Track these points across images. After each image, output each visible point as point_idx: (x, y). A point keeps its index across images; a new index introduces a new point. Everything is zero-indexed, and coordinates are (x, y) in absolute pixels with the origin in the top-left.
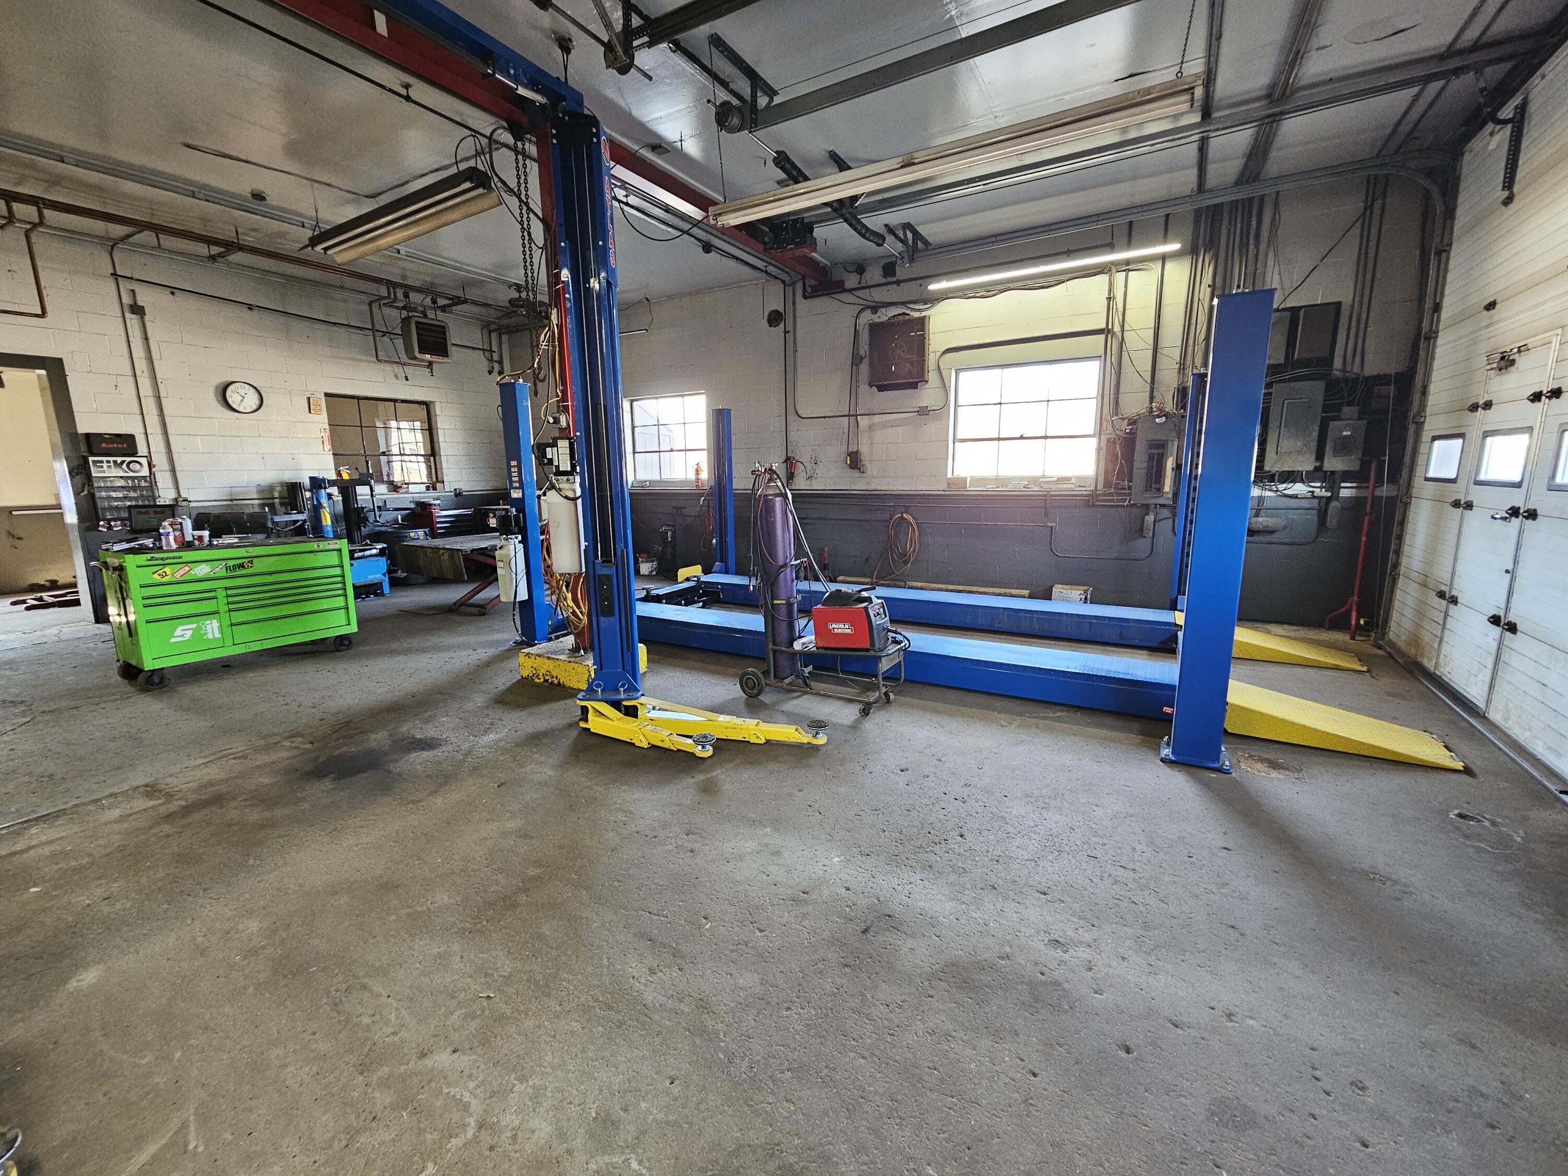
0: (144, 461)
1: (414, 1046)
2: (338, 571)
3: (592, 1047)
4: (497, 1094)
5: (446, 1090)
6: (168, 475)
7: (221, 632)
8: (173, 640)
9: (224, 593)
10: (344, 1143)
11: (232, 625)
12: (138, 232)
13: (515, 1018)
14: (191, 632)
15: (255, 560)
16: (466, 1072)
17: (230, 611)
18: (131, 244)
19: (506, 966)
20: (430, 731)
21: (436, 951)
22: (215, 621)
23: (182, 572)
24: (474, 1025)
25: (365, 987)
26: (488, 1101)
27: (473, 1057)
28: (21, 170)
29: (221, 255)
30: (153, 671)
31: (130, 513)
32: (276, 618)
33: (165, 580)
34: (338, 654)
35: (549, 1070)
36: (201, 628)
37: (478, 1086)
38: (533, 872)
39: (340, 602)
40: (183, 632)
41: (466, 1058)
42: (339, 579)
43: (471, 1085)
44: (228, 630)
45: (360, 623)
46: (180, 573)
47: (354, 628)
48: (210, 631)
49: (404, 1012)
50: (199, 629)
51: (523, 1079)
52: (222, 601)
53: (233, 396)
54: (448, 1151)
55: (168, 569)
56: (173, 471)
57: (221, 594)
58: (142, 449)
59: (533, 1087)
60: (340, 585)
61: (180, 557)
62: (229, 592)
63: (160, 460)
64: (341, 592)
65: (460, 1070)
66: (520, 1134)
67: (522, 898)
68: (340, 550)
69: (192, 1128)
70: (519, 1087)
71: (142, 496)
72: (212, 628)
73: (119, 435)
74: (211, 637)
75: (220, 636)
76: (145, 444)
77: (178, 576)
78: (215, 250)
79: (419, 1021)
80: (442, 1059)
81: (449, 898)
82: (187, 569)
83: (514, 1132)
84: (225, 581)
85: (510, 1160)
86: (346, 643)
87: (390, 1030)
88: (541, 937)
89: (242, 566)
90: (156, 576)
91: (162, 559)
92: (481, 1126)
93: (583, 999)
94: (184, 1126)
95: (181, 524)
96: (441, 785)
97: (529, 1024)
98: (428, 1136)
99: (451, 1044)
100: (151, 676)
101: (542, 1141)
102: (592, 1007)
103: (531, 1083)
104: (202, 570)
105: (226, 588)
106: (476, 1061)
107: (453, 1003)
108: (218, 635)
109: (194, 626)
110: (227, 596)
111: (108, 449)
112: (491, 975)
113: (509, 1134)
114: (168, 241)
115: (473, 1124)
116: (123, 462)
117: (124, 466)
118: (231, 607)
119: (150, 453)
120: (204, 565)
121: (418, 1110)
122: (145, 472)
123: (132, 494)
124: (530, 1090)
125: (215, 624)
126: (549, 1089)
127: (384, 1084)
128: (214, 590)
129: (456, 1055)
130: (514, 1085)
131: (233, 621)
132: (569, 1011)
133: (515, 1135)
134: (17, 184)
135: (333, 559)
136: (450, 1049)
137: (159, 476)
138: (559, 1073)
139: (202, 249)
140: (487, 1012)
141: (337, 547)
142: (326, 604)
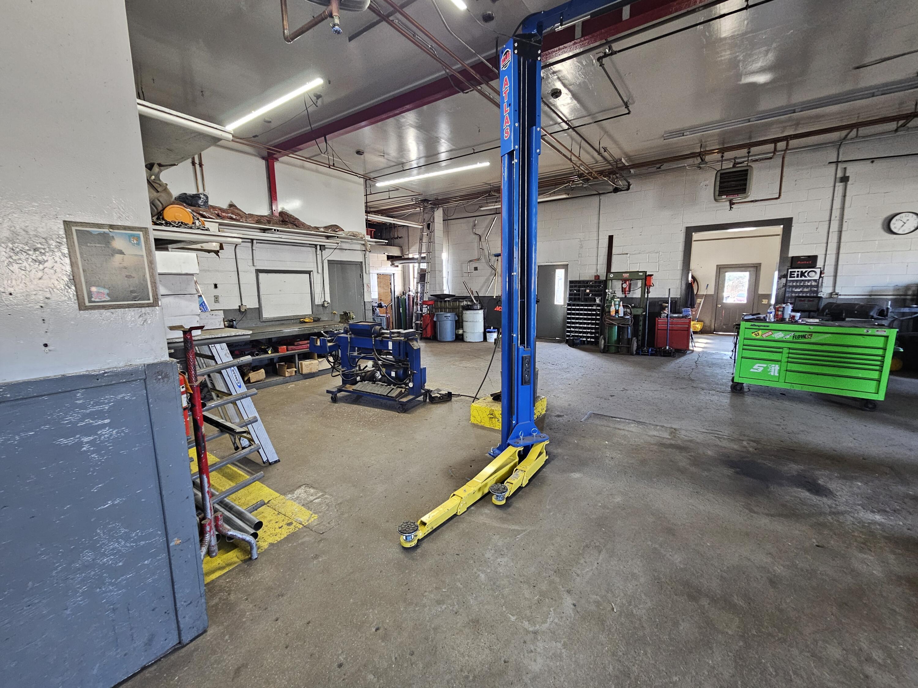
0: (818, 271)
1: (573, 586)
2: (880, 352)
3: (596, 684)
4: (554, 635)
5: (551, 609)
6: (831, 279)
7: (779, 373)
8: (752, 370)
9: (787, 351)
10: (522, 581)
11: (787, 371)
12: (851, 131)
13: (604, 629)
14: (762, 368)
15: (814, 334)
16: (563, 615)
17: (788, 362)
18: (848, 140)
19: (640, 611)
20: (833, 485)
21: (636, 571)
22: (777, 366)
23: (767, 335)
24: (593, 608)
25: (600, 552)
26: (548, 631)
27: (573, 615)
28: (781, 125)
29: (903, 125)
30: (738, 383)
31: (795, 300)
32: (817, 374)
33: (758, 337)
34: (860, 411)
35: (573, 659)
36: (768, 368)
37: (556, 624)
38: (736, 600)
39: (875, 375)
40: (759, 367)
41: (571, 612)
42: (880, 358)
43: (556, 620)
44: (783, 373)
45: (887, 395)
46: (766, 335)
47: (881, 397)
48: (773, 371)
49: (591, 573)
50: (767, 368)
51: (565, 645)
52: (785, 355)
53: (895, 225)
54: (522, 623)
55: (760, 332)
56: (835, 276)
57: (786, 351)
58: (820, 263)
59: (561, 653)
60: (879, 363)
61: (768, 326)
62: (791, 351)
63: (829, 270)
64: (878, 368)
65: (564, 611)
66: (533, 654)
67: (705, 602)
68: (887, 337)
69: (524, 533)
70: (559, 645)
71: (811, 291)
72: (774, 369)
73: (809, 256)
74: (772, 374)
75: (778, 375)
76: (823, 261)
77: (764, 337)
78: (901, 122)
79: (588, 582)
80: (568, 601)
81: (680, 562)
82: (770, 333)
83: (533, 650)
84: (790, 344)
85: (519, 653)
86: (870, 406)
87: (579, 572)
88: (676, 624)
89: (804, 337)
90: (753, 335)
91: (758, 326)
92: (535, 633)
93: (635, 668)
94: (524, 531)
95: (784, 308)
96: (781, 515)
97: (602, 638)
98: (528, 611)
99: (578, 602)
100: (736, 385)
101: (530, 667)
102: (629, 677)
103: (563, 651)
104: (779, 335)
105: (790, 349)
106: (571, 618)
107: (604, 592)
108: (777, 374)
109: (765, 365)
110: (789, 353)
111: (801, 264)
112: (630, 605)
113: (532, 649)
114: (863, 131)
115: (536, 628)
116: (806, 271)
117: (806, 274)
118: (790, 360)
119: (824, 266)
120: (781, 333)
121: (540, 602)
122: (817, 277)
123: (806, 290)
124: (559, 651)
125: (777, 367)
126: (561, 663)
127: (551, 582)
128: (782, 348)
129: (572, 606)
130: (560, 642)
131: (788, 369)
132: (620, 661)
133: (532, 651)
134: (783, 132)
135: (880, 342)
136: (574, 602)
137: (825, 279)
138: (573, 666)
139: (893, 125)
140: (603, 612)
141: (885, 334)
142: (861, 373)
